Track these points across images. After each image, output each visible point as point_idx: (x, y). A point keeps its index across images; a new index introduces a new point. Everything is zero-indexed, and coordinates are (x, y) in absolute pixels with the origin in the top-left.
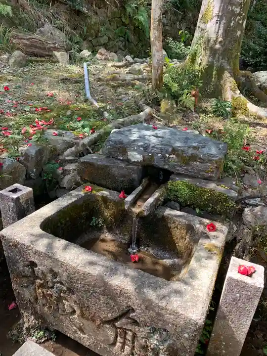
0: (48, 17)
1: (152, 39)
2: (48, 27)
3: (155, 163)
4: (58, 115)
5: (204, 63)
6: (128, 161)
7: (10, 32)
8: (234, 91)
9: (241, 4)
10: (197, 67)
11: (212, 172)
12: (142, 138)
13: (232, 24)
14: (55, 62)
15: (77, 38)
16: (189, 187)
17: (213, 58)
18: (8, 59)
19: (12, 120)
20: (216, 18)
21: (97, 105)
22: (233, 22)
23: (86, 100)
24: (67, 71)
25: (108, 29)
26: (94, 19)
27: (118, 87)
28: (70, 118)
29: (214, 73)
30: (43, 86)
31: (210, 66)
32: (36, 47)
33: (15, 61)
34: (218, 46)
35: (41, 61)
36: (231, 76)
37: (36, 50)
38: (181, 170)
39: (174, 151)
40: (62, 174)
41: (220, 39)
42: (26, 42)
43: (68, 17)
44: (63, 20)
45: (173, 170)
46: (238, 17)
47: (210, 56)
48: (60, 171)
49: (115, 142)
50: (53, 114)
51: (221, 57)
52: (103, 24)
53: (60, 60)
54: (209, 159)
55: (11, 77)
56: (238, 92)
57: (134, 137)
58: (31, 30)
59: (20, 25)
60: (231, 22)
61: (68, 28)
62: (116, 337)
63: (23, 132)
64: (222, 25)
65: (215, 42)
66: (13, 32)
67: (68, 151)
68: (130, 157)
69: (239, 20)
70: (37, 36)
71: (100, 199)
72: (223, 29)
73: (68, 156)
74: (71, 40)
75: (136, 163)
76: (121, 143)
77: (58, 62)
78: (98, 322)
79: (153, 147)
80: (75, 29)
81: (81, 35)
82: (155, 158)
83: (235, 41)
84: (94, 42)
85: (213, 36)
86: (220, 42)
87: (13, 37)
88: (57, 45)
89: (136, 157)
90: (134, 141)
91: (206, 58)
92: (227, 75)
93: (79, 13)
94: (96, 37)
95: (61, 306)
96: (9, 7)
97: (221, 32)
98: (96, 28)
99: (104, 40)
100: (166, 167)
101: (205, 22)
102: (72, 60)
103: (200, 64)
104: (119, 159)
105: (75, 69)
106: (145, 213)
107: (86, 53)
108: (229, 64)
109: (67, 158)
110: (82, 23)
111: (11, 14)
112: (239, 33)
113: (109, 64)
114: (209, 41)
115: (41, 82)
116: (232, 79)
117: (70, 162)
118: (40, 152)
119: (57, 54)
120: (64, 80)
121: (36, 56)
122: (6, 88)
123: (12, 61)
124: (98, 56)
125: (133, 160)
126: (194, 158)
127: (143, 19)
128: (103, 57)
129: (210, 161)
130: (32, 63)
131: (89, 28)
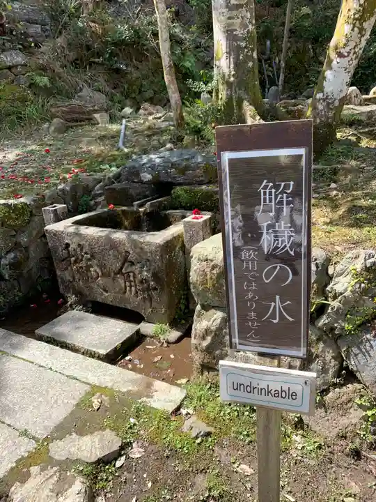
0: (86, 81)
1: (167, 84)
2: (86, 92)
3: (162, 179)
4: (91, 163)
5: (224, 97)
6: (141, 182)
7: (48, 102)
8: (254, 118)
9: (245, 38)
10: (220, 102)
11: (202, 176)
12: (150, 160)
13: (241, 58)
14: (94, 124)
15: (118, 96)
16: (186, 191)
17: (231, 91)
18: (49, 128)
19: (51, 172)
20: (225, 55)
21: (126, 150)
22: (242, 55)
23: (118, 149)
24: (106, 129)
25: (152, 82)
26: (136, 74)
27: (154, 135)
28: (102, 163)
29: (234, 104)
30: (81, 145)
31: (230, 99)
32: (74, 112)
33: (55, 129)
34: (232, 79)
35: (81, 126)
36: (250, 104)
37: (75, 116)
38: (180, 180)
39: (173, 165)
40: (94, 205)
41: (233, 73)
42: (64, 109)
43: (106, 77)
44: (101, 82)
45: (174, 181)
46: (246, 50)
47: (227, 90)
48: (92, 202)
49: (130, 168)
50: (88, 162)
51: (237, 89)
52: (145, 77)
53: (100, 121)
54: (197, 166)
55: (51, 142)
56: (258, 117)
57: (145, 161)
58: (70, 96)
59: (58, 94)
60: (239, 55)
61: (107, 89)
62: (125, 282)
63: (61, 178)
64: (232, 60)
65: (229, 76)
66: (52, 102)
67: (98, 186)
68: (142, 178)
69: (247, 52)
70: (74, 101)
71: (120, 213)
72: (234, 64)
73: (98, 190)
74: (112, 100)
75: (149, 182)
76: (134, 167)
77: (98, 124)
78: (112, 274)
79: (158, 166)
80: (115, 88)
81: (122, 93)
82: (161, 175)
83: (249, 71)
84: (138, 98)
85: (226, 71)
86: (233, 75)
87: (51, 105)
88: (96, 107)
89: (147, 177)
90: (144, 164)
91: (225, 92)
92: (246, 103)
93: (118, 71)
94: (140, 93)
95: (89, 274)
96: (46, 78)
97: (232, 66)
98: (138, 83)
99: (149, 94)
100: (170, 180)
101: (219, 60)
102: (113, 119)
103: (221, 98)
104: (134, 182)
105: (115, 127)
106: (148, 211)
107: (128, 110)
108: (248, 94)
109: (98, 192)
110: (122, 80)
111: (49, 85)
112: (250, 64)
113: (150, 118)
114: (224, 75)
115: (81, 142)
116: (252, 108)
117: (100, 195)
118: (74, 188)
119: (97, 116)
120: (102, 138)
121: (77, 121)
122: (47, 151)
123: (53, 128)
124: (141, 111)
125: (145, 180)
126: (187, 168)
127: (190, 64)
128: (146, 112)
129: (199, 168)
130: (72, 128)
131: (131, 85)
